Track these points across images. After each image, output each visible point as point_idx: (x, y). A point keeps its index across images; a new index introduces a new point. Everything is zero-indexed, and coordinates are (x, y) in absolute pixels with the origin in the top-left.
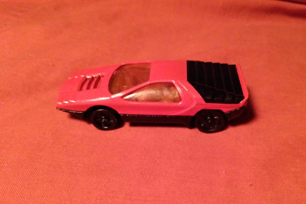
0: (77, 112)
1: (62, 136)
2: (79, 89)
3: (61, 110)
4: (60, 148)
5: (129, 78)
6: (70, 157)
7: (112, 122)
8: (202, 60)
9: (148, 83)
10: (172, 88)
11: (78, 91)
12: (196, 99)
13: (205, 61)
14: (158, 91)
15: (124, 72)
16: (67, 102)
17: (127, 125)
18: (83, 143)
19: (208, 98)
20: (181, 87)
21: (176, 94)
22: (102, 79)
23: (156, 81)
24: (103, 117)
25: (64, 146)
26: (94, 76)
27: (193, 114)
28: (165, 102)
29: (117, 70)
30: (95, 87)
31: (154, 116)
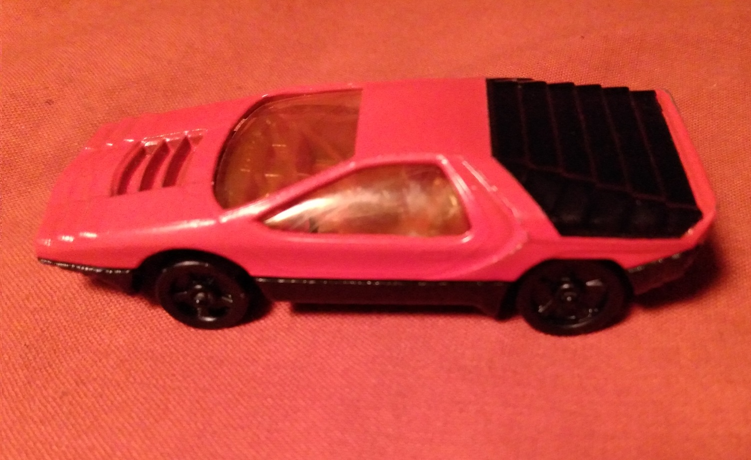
0: (107, 271)
1: (61, 357)
2: (116, 188)
3: (54, 263)
4: (50, 399)
5: (284, 146)
6: (84, 437)
7: (231, 301)
8: (537, 76)
9: (352, 165)
10: (437, 182)
11: (112, 195)
12: (524, 224)
13: (551, 79)
14: (387, 195)
15: (268, 122)
16: (68, 239)
17: (282, 311)
18: (131, 379)
19: (569, 218)
20: (470, 180)
21: (451, 205)
22: (195, 148)
23: (380, 159)
24: (199, 287)
25: (64, 394)
26: (168, 140)
27: (512, 274)
28: (413, 234)
29: (245, 116)
30: (170, 180)
31: (373, 281)
